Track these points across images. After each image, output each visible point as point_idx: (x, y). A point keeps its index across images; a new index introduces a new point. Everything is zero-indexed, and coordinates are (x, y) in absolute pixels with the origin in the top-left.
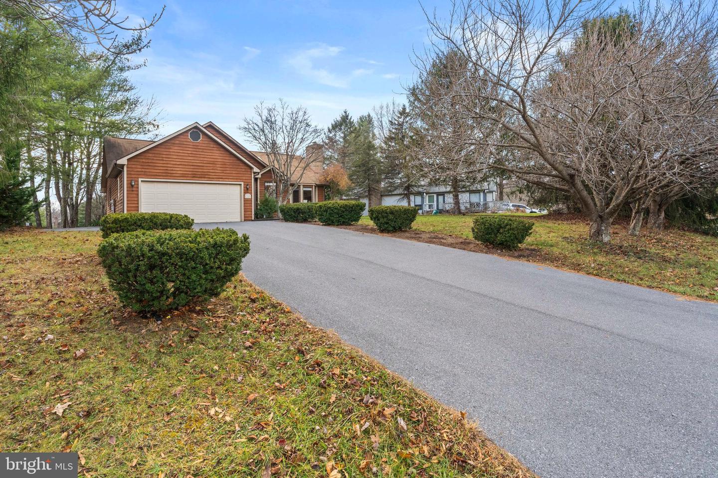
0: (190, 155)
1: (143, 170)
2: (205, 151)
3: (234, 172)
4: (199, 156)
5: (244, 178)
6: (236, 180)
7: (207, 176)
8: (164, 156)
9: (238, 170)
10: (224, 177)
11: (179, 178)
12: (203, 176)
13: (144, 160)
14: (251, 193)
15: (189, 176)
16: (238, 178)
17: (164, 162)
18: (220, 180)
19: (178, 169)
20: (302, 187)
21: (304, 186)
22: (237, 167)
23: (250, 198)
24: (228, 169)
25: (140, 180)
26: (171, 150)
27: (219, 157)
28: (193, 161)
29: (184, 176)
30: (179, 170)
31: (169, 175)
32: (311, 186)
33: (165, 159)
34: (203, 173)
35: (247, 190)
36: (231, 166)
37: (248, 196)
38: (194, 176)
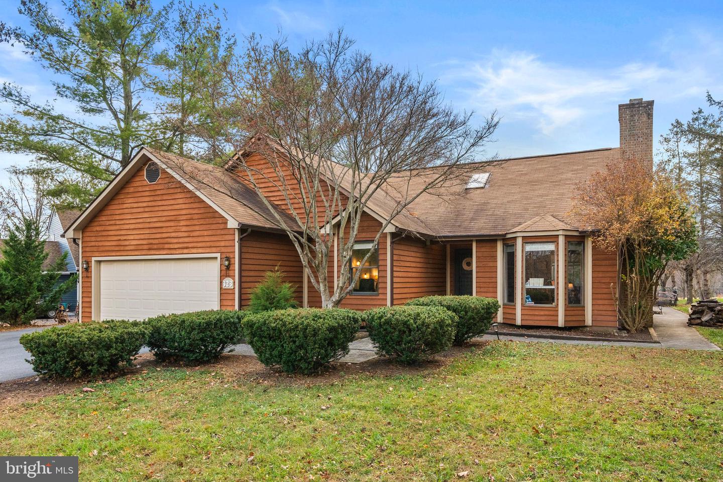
0: (147, 209)
1: (97, 244)
2: (165, 197)
3: (206, 233)
4: (157, 209)
5: (223, 244)
6: (208, 250)
7: (167, 246)
8: (117, 217)
9: (213, 227)
10: (190, 245)
11: (133, 253)
12: (161, 246)
13: (98, 228)
14: (233, 277)
15: (145, 247)
16: (212, 244)
17: (118, 227)
18: (185, 251)
19: (132, 237)
20: (519, 242)
21: (527, 240)
22: (211, 221)
23: (231, 286)
24: (197, 228)
25: (94, 259)
26: (125, 206)
27: (183, 206)
28: (148, 220)
29: (138, 249)
30: (133, 239)
31: (122, 248)
32: (553, 239)
33: (118, 222)
34: (161, 241)
35: (226, 271)
36: (202, 222)
37: (228, 283)
38: (151, 248)
